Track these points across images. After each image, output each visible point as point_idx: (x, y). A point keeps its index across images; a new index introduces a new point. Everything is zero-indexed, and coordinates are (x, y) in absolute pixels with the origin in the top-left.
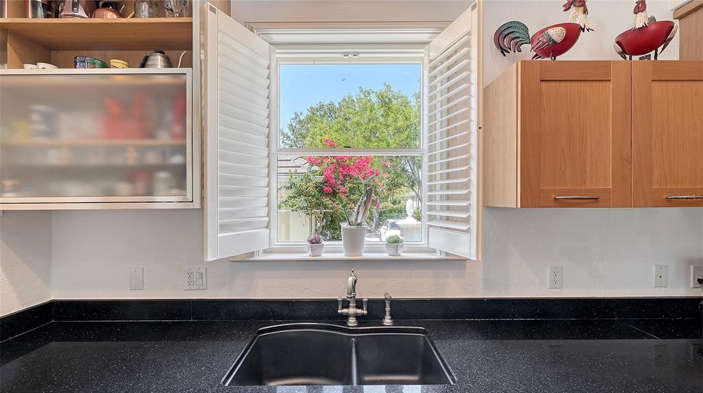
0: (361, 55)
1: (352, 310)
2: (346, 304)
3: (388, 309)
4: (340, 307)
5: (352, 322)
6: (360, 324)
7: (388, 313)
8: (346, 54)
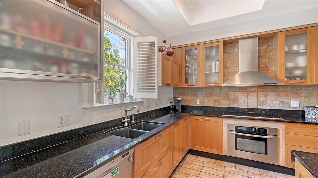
0: (118, 32)
1: (126, 120)
2: (124, 118)
3: (133, 117)
4: (123, 120)
5: (126, 124)
6: (128, 124)
7: (133, 119)
8: (114, 29)
